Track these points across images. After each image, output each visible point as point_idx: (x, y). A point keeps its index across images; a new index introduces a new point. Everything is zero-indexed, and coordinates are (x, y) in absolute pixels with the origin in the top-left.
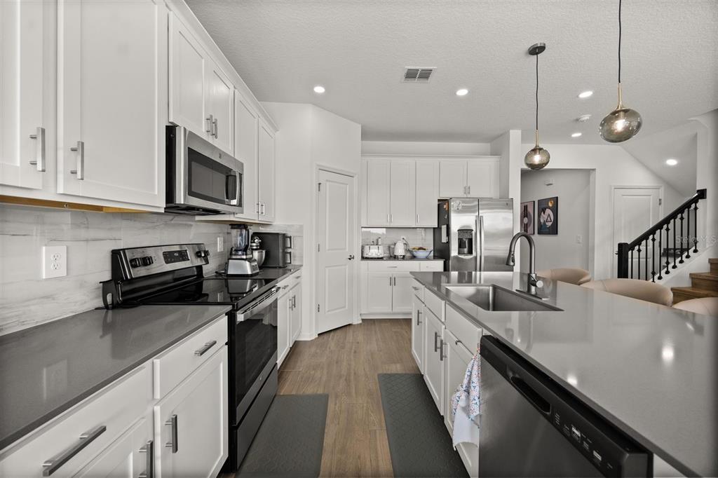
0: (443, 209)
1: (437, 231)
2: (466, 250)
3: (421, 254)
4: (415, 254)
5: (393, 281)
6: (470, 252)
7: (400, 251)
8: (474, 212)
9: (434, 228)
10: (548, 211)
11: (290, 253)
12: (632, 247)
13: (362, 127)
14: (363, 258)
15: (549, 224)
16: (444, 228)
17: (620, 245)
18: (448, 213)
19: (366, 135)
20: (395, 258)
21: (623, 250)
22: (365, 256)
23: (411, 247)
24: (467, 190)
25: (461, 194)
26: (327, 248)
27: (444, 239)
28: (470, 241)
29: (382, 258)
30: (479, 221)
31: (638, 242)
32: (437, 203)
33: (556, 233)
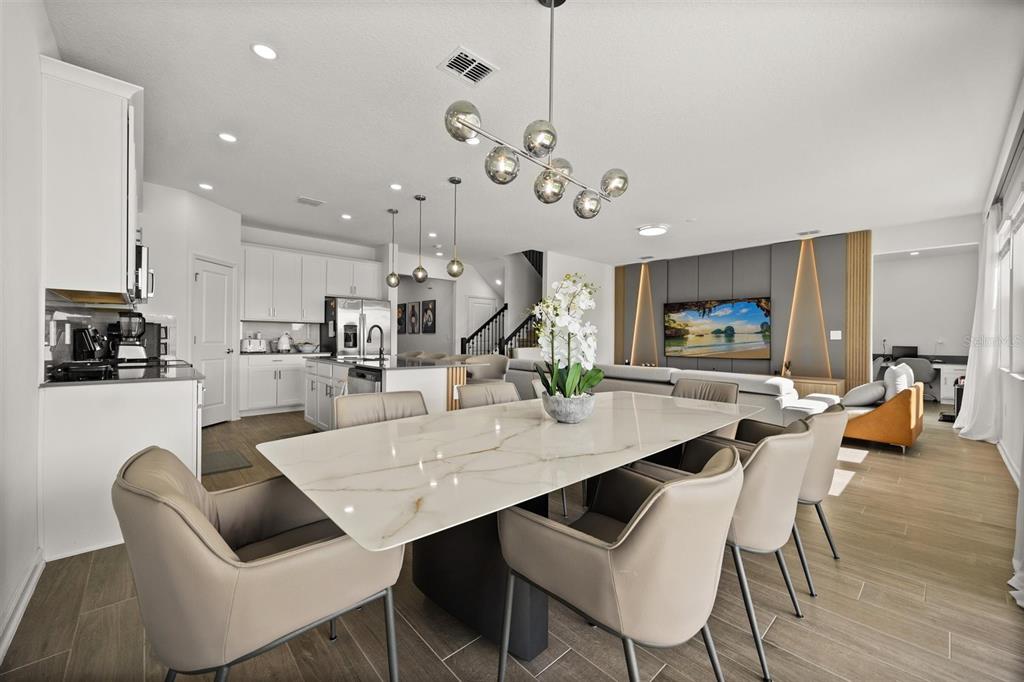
0: (330, 306)
1: (323, 327)
2: (351, 344)
3: (307, 348)
4: (301, 348)
5: (278, 375)
6: (355, 345)
7: (284, 345)
8: (358, 309)
9: (321, 324)
10: (429, 312)
11: (166, 344)
12: (468, 341)
13: (242, 217)
14: (242, 353)
15: (430, 324)
16: (331, 323)
17: (463, 339)
18: (335, 309)
19: (245, 221)
20: (279, 352)
21: (464, 342)
22: (244, 350)
23: (296, 343)
24: (353, 289)
25: (347, 293)
26: (204, 340)
27: (331, 334)
28: (355, 335)
29: (264, 353)
30: (363, 318)
31: (472, 337)
32: (324, 300)
33: (434, 332)
